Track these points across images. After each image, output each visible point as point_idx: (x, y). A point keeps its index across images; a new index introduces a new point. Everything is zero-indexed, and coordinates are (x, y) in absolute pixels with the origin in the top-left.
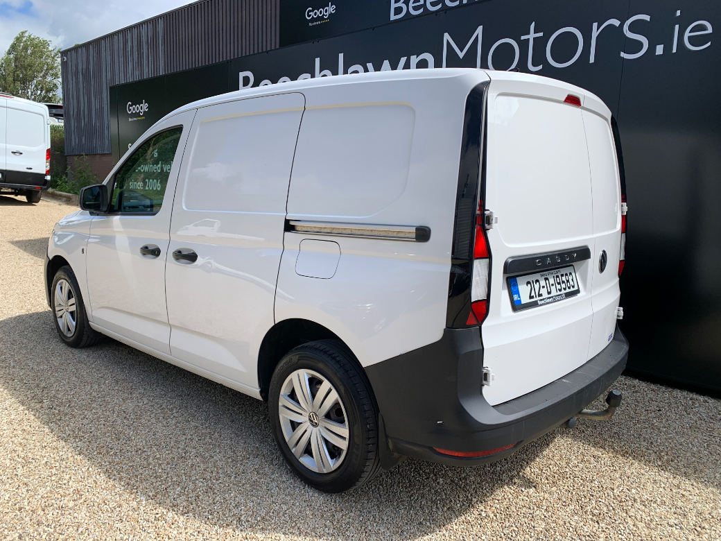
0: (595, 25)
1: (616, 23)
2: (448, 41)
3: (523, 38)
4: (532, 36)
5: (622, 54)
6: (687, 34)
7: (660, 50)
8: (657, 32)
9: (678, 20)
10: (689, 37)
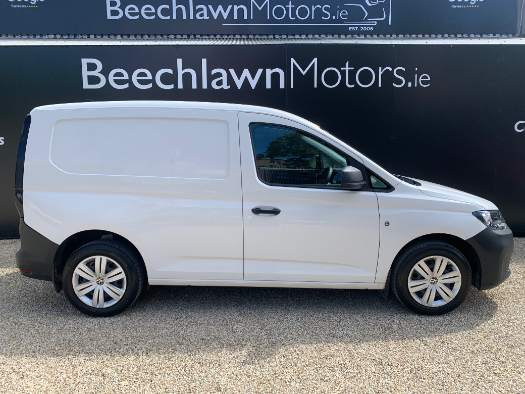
0: (380, 68)
1: (390, 69)
2: (294, 64)
3: (342, 69)
4: (347, 68)
5: (394, 84)
6: (420, 79)
7: (410, 85)
8: (409, 77)
9: (416, 72)
10: (422, 81)
